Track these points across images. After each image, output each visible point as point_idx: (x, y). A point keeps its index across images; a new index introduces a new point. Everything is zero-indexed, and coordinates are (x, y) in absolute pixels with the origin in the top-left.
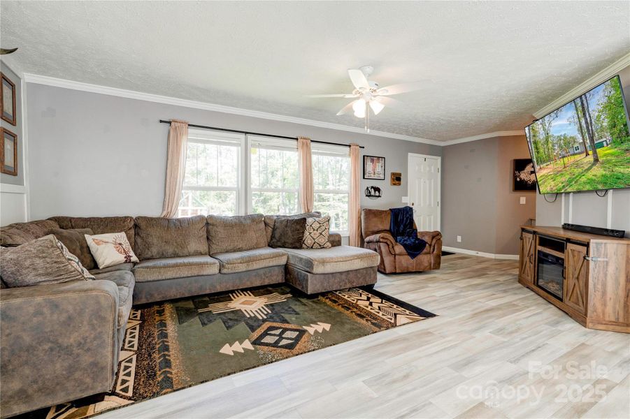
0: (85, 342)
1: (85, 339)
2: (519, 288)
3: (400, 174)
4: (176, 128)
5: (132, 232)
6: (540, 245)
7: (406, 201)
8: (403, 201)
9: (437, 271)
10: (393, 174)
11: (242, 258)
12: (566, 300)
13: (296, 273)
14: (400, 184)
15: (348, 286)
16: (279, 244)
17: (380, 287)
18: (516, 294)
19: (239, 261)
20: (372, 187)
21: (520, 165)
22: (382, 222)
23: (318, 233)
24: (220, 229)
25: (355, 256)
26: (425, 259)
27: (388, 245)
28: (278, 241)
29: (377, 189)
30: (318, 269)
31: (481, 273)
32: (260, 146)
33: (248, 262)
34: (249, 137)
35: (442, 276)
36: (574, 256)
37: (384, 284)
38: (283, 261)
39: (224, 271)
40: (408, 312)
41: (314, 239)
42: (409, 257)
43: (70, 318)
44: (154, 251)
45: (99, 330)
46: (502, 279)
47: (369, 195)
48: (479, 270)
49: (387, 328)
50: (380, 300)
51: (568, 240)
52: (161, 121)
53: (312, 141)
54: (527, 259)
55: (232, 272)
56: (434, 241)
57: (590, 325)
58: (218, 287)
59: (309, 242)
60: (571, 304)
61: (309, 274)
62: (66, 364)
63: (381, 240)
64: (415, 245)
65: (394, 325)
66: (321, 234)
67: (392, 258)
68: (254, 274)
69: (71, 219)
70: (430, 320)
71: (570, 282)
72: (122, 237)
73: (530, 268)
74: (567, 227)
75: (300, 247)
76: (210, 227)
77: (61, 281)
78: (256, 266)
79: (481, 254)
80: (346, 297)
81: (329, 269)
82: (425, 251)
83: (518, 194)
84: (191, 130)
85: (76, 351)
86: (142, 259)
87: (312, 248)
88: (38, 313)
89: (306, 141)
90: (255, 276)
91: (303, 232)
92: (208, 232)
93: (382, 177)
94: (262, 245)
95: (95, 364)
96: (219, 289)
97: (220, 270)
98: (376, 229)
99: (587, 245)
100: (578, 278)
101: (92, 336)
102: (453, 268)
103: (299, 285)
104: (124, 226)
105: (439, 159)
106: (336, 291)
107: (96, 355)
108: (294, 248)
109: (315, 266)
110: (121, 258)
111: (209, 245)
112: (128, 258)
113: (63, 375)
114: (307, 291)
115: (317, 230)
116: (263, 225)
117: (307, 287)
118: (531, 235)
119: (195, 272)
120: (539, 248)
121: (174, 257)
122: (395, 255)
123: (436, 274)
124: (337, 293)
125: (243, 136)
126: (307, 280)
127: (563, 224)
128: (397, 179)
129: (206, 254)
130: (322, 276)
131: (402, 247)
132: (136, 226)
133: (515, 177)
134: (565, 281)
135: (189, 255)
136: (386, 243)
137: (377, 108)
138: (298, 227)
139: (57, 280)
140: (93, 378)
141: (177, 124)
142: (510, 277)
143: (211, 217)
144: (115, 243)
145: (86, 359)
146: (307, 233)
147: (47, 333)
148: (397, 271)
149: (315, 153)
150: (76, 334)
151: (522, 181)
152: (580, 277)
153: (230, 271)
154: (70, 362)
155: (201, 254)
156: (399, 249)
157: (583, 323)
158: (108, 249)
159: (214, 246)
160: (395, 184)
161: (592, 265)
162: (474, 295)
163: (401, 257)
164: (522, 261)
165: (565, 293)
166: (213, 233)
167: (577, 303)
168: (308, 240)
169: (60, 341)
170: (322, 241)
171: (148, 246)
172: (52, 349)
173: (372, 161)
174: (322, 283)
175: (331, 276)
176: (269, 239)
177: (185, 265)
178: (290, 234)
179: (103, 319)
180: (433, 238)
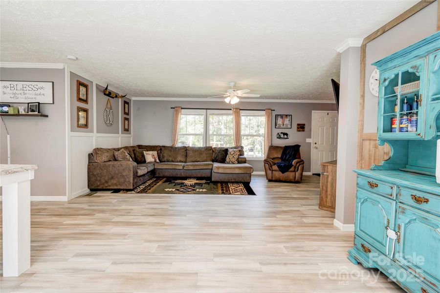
0: (127, 175)
3: (304, 125)
5: (159, 151)
7: (311, 142)
8: (307, 141)
10: (299, 125)
14: (303, 131)
19: (191, 165)
20: (282, 133)
22: (277, 153)
23: (232, 156)
24: (191, 152)
26: (291, 174)
27: (269, 165)
29: (285, 134)
32: (213, 114)
33: (194, 166)
34: (208, 111)
39: (185, 168)
40: (245, 192)
42: (281, 173)
43: (124, 169)
44: (165, 159)
47: (279, 138)
52: (171, 108)
53: (241, 110)
64: (285, 166)
65: (229, 194)
67: (270, 172)
69: (142, 146)
70: (249, 195)
72: (155, 153)
75: (223, 163)
76: (187, 151)
82: (291, 170)
84: (183, 110)
86: (161, 161)
87: (229, 163)
88: (119, 166)
89: (237, 110)
91: (226, 156)
92: (186, 153)
93: (289, 126)
97: (183, 168)
104: (157, 149)
110: (153, 160)
111: (186, 158)
112: (155, 160)
114: (212, 180)
119: (174, 167)
121: (172, 162)
122: (272, 171)
124: (229, 183)
125: (205, 111)
128: (301, 127)
129: (182, 162)
130: (219, 174)
131: (277, 167)
132: (161, 149)
135: (177, 162)
140: (129, 185)
141: (177, 109)
143: (188, 147)
144: (152, 155)
146: (228, 156)
148: (273, 180)
149: (244, 116)
153: (187, 169)
156: (275, 167)
158: (150, 157)
159: (188, 159)
160: (300, 131)
163: (276, 172)
166: (188, 154)
168: (227, 160)
171: (163, 157)
173: (282, 118)
177: (175, 165)
178: (220, 156)
179: (131, 171)
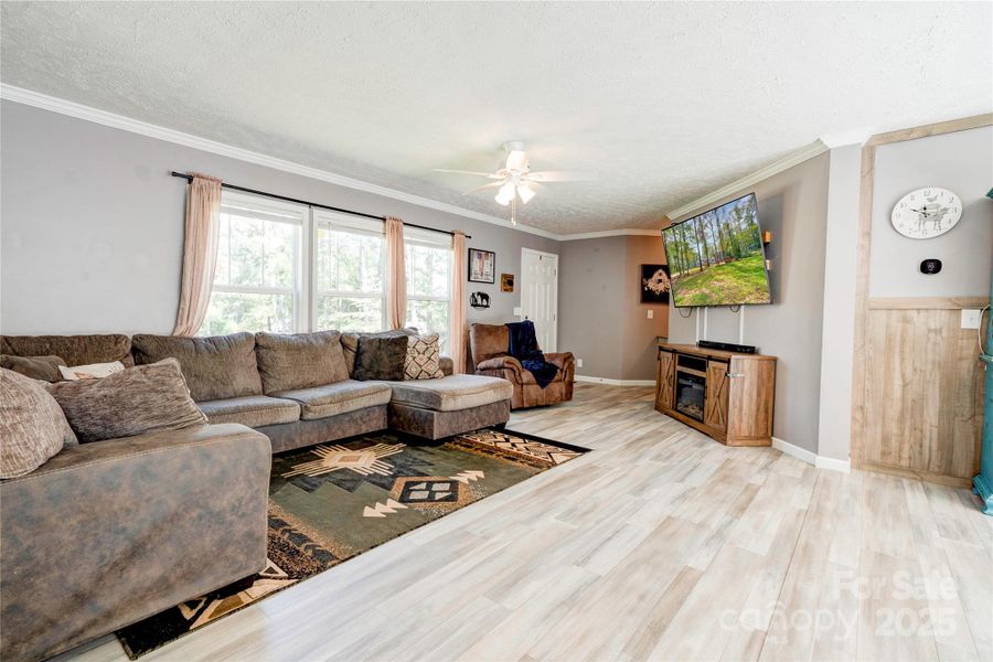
0: (240, 504)
1: (240, 500)
2: (658, 416)
3: (512, 277)
4: (201, 188)
6: (679, 364)
7: (519, 315)
8: (515, 314)
9: (567, 403)
10: (504, 276)
11: (333, 396)
12: (707, 421)
13: (409, 414)
14: (512, 290)
15: (479, 426)
16: (370, 374)
17: (513, 425)
18: (657, 421)
19: (328, 401)
20: (479, 294)
21: (648, 271)
22: (499, 342)
23: (425, 358)
25: (486, 386)
26: (556, 388)
27: (514, 371)
28: (367, 371)
29: (485, 296)
30: (447, 405)
31: (614, 402)
32: (330, 226)
33: (342, 400)
34: (317, 211)
35: (575, 409)
36: (715, 374)
37: (516, 422)
38: (386, 398)
39: (309, 416)
40: (560, 449)
41: (420, 366)
42: (539, 387)
43: (224, 473)
45: (256, 487)
46: (638, 407)
47: (475, 305)
48: (612, 400)
49: (549, 468)
50: (521, 441)
51: (710, 358)
52: (174, 174)
53: (405, 224)
54: (665, 382)
55: (321, 416)
56: (566, 365)
57: (729, 442)
58: (298, 441)
59: (414, 370)
60: (711, 424)
61: (435, 413)
62: (216, 537)
63: (506, 365)
64: (545, 371)
65: (554, 464)
66: (429, 359)
67: (519, 389)
68: (347, 419)
70: (587, 454)
71: (710, 402)
73: (668, 392)
74: (703, 344)
75: (402, 379)
76: (263, 351)
77: (179, 426)
78: (352, 406)
79: (606, 381)
80: (479, 440)
81: (460, 404)
82: (556, 378)
83: (646, 306)
84: (226, 193)
85: (229, 517)
87: (417, 378)
88: (185, 467)
89: (394, 223)
90: (349, 421)
91: (404, 357)
92: (259, 358)
93: (491, 279)
94: (343, 377)
95: (250, 535)
96: (299, 444)
97: (301, 415)
98: (491, 352)
99: (728, 362)
100: (719, 397)
101: (248, 496)
102: (585, 399)
103: (417, 429)
104: (118, 351)
105: (556, 257)
106: (462, 434)
107: (251, 523)
108: (393, 380)
109: (443, 402)
111: (262, 379)
113: (212, 552)
114: (432, 436)
115: (424, 353)
116: (339, 348)
117: (432, 431)
118: (670, 355)
120: (679, 368)
121: (211, 400)
122: (522, 384)
123: (568, 406)
124: (464, 436)
125: (305, 208)
126: (432, 421)
127: (698, 341)
128: (509, 282)
129: (258, 394)
130: (450, 414)
131: (530, 374)
132: (135, 351)
133: (643, 286)
134: (706, 402)
135: (234, 397)
136: (512, 369)
137: (527, 195)
138: (397, 349)
139: (173, 425)
140: (247, 554)
141: (203, 182)
142: (645, 405)
143: (262, 335)
145: (240, 528)
146: (409, 358)
147: (196, 494)
148: (526, 405)
149: (410, 242)
150: (230, 494)
151: (650, 291)
152: (721, 396)
153: (317, 416)
154: (222, 533)
155: (253, 394)
156: (527, 376)
157: (724, 442)
159: (272, 381)
160: (506, 290)
161: (732, 381)
162: (619, 425)
163: (530, 387)
164: (659, 386)
165: (706, 413)
166: (268, 360)
167: (718, 423)
168: (412, 369)
169: (211, 504)
170: (433, 368)
172: (200, 517)
173: (480, 256)
174: (450, 423)
175: (460, 414)
176: (351, 369)
178: (386, 360)
180: (565, 360)
